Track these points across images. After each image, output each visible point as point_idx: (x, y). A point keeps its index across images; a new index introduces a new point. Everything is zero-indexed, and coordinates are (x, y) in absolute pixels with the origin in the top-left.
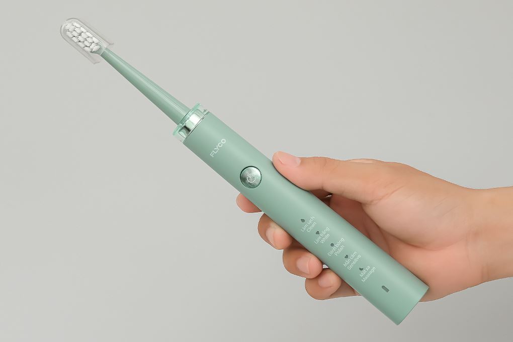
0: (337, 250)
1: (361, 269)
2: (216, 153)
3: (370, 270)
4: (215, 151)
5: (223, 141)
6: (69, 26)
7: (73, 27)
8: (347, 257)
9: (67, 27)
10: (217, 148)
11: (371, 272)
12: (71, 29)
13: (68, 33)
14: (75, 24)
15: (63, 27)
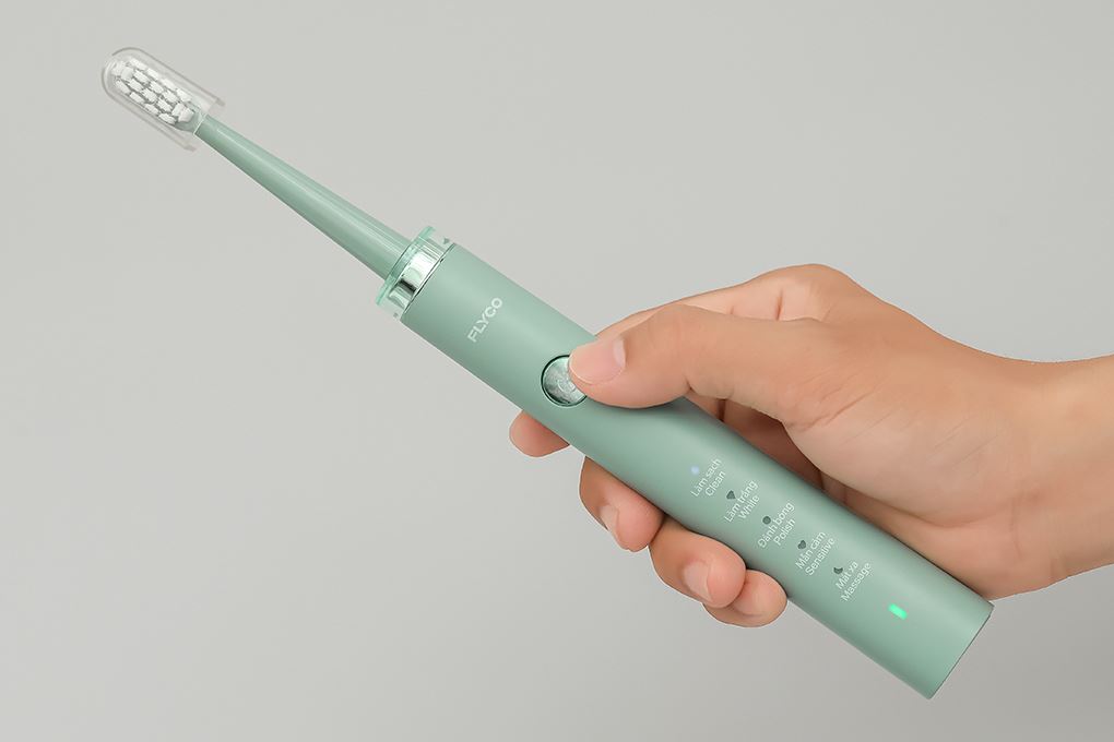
0: (778, 532)
1: (838, 571)
2: (481, 332)
3: (858, 571)
4: (480, 326)
5: (497, 303)
6: (119, 68)
7: (130, 70)
8: (802, 545)
9: (116, 72)
10: (484, 320)
11: (861, 575)
12: (126, 73)
13: (120, 85)
14: (135, 62)
15: (106, 72)
